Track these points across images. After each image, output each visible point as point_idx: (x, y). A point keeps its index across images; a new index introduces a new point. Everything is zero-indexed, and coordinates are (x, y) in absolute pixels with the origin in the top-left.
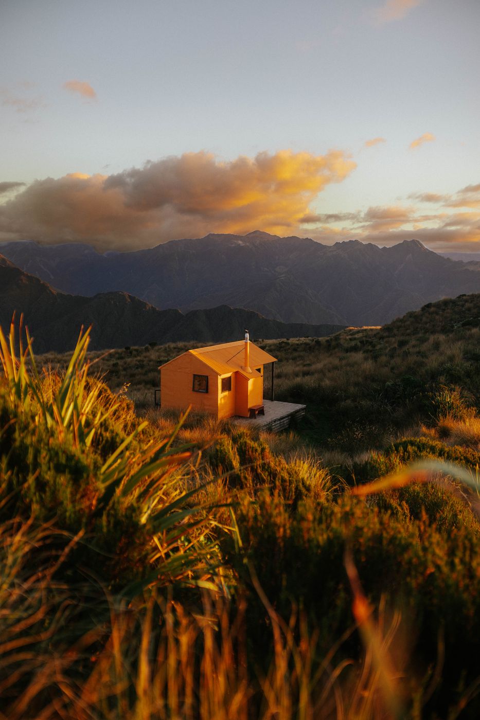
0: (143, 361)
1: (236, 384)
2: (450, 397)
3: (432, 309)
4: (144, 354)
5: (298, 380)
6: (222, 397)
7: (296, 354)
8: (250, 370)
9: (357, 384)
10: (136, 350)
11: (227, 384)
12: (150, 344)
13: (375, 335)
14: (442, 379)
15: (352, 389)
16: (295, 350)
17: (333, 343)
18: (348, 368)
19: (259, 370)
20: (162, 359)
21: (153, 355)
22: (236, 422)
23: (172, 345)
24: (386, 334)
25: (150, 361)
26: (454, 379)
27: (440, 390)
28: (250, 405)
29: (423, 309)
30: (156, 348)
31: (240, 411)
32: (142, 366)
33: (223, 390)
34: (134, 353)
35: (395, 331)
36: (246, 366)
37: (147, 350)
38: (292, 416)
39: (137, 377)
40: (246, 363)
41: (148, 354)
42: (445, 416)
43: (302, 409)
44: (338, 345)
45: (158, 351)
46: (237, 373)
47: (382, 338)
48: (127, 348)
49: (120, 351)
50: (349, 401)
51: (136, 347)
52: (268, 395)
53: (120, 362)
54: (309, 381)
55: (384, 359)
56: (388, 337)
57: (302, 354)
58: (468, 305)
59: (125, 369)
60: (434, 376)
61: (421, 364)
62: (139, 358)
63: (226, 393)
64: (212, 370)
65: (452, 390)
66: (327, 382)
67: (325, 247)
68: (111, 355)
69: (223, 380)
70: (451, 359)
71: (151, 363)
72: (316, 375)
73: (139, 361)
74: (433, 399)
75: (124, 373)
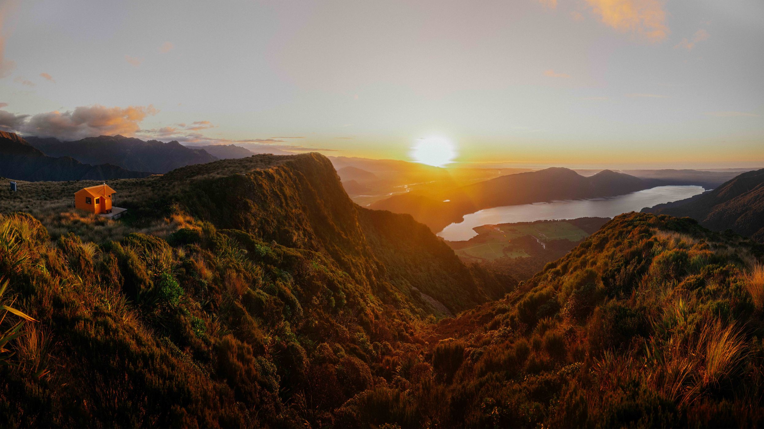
0: (73, 187)
1: (101, 201)
2: (175, 207)
3: (177, 171)
4: (75, 184)
5: (126, 199)
6: (96, 205)
7: (129, 187)
8: (106, 196)
9: (146, 201)
10: (72, 182)
11: (98, 201)
12: (77, 180)
13: (157, 180)
14: (173, 200)
15: (144, 203)
16: (129, 185)
17: (143, 183)
18: (144, 195)
19: (110, 196)
20: (81, 187)
21: (77, 185)
22: (101, 215)
23: (85, 181)
24: (161, 180)
25: (76, 187)
26: (177, 200)
27: (172, 204)
28: (106, 209)
29: (174, 171)
30: (79, 182)
31: (103, 211)
32: (73, 189)
33: (97, 203)
34: (71, 183)
35: (164, 179)
36: (104, 194)
37: (76, 182)
38: (122, 213)
39: (71, 193)
40: (104, 193)
41: (76, 184)
42: (173, 214)
43: (126, 211)
44: (144, 184)
45: (79, 183)
46: (101, 197)
47: (160, 181)
48: (68, 181)
49: (66, 182)
50: (142, 208)
51: (72, 181)
52: (113, 204)
53: (65, 187)
54: (129, 200)
55: (156, 191)
56: (162, 181)
57: (131, 187)
58: (188, 170)
59: (67, 190)
60: (171, 198)
61: (168, 194)
62: (72, 186)
63: (97, 204)
64: (92, 196)
65: (176, 204)
66: (135, 200)
67: (144, 142)
68: (63, 184)
69: (96, 199)
70: (177, 192)
71: (76, 188)
72: (133, 197)
73: (72, 187)
74: (169, 207)
75: (66, 191)
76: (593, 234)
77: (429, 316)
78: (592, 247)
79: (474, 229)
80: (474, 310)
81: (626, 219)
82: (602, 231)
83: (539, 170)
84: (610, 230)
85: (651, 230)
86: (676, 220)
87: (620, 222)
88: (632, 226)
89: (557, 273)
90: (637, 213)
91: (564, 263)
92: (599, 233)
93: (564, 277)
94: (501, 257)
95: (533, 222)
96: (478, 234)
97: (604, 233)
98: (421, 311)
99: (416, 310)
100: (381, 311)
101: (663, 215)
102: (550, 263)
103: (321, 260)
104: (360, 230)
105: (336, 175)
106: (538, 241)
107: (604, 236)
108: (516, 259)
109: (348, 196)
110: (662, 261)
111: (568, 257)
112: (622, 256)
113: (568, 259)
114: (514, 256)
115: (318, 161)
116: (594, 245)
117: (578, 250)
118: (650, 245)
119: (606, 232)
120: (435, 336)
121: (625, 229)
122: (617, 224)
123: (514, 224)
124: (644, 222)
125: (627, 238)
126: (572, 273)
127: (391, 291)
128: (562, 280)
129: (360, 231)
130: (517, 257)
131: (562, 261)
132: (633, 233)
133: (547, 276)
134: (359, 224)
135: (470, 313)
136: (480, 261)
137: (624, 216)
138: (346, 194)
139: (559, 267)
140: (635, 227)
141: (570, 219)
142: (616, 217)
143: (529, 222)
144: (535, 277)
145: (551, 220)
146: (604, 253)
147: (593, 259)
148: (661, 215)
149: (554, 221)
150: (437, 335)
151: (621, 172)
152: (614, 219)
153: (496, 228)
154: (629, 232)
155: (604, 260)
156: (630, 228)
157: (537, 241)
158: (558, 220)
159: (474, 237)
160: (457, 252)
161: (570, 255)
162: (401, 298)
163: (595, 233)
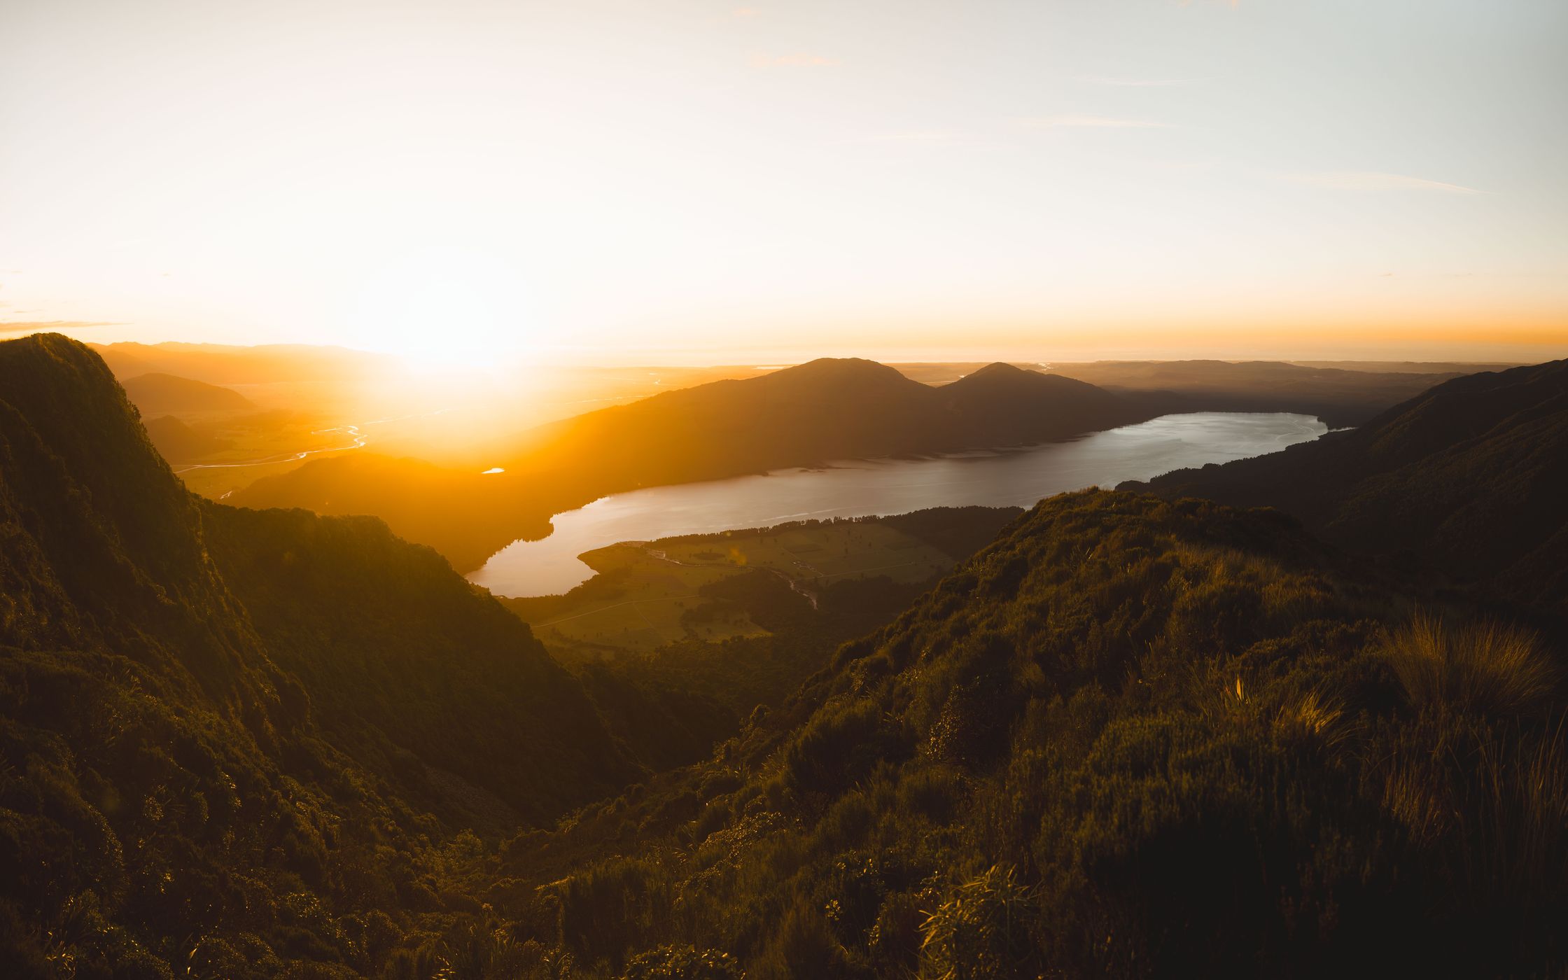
76: (979, 553)
77: (459, 838)
78: (979, 589)
79: (581, 557)
80: (621, 799)
81: (1076, 510)
82: (1005, 543)
83: (781, 368)
84: (1028, 541)
85: (1157, 538)
86: (1232, 515)
87: (1062, 517)
88: (1097, 529)
89: (879, 669)
90: (1107, 493)
91: (893, 642)
92: (996, 549)
93: (904, 676)
94: (675, 642)
95: (771, 527)
96: (596, 573)
97: (1012, 547)
98: (432, 820)
99: (416, 819)
100: (335, 822)
101: (1189, 500)
102: (850, 643)
103: (140, 678)
104: (213, 575)
105: (125, 401)
106: (792, 586)
107: (1014, 555)
108: (725, 642)
109: (168, 468)
110: (1190, 609)
111: (907, 621)
112: (1088, 600)
113: (906, 628)
114: (720, 636)
115: (61, 360)
116: (986, 581)
117: (936, 602)
118: (1162, 573)
119: (1018, 547)
120: (508, 885)
121: (1078, 536)
122: (1051, 522)
123: (712, 538)
124: (1133, 517)
125: (1085, 561)
126: (929, 659)
127: (329, 765)
128: (901, 682)
129: (217, 580)
130: (728, 638)
131: (890, 634)
132: (1104, 547)
133: (850, 681)
134: (210, 556)
135: (612, 809)
136: (607, 656)
137: (1067, 500)
138: (162, 461)
139: (881, 653)
140: (1107, 530)
141: (891, 515)
142: (1041, 502)
143: (758, 527)
144: (807, 686)
145: (828, 521)
146: (1019, 600)
147: (990, 619)
148: (1183, 499)
149: (839, 522)
150: (513, 882)
151: (1044, 371)
152: (1035, 510)
153: (653, 553)
154: (1093, 544)
155: (1024, 616)
156: (1092, 533)
157: (789, 584)
158: (851, 519)
159: (586, 583)
160: (539, 631)
161: (915, 614)
162: (364, 786)
163: (983, 551)
